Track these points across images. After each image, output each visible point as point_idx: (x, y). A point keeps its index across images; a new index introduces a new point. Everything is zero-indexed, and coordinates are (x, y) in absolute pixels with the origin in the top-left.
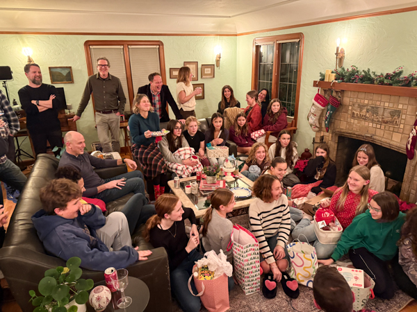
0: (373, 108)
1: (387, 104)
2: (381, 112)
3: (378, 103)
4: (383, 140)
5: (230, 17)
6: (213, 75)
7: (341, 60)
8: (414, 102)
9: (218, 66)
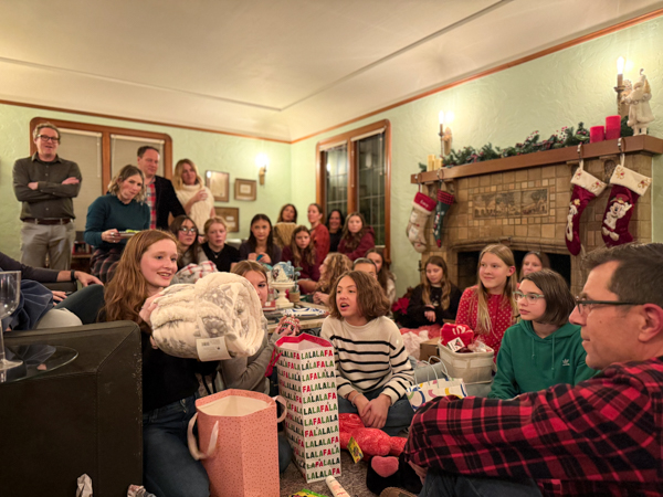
0: (505, 195)
1: (525, 185)
2: (517, 199)
3: (511, 186)
4: (528, 240)
5: (280, 110)
6: (253, 196)
7: (447, 143)
8: (562, 170)
9: (262, 183)
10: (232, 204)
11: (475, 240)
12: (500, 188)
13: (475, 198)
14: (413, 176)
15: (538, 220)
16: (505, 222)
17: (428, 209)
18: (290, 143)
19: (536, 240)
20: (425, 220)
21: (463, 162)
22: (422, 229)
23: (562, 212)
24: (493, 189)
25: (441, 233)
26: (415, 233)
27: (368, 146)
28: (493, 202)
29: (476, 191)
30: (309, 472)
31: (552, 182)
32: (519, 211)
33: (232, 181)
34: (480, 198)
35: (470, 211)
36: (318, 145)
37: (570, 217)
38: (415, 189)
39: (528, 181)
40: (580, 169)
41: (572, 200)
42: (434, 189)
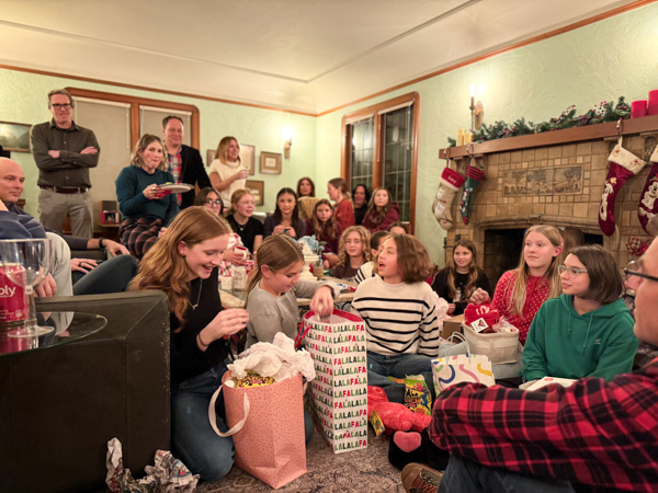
0: (537, 172)
2: (549, 175)
4: (560, 218)
5: (306, 82)
6: (278, 169)
7: (478, 117)
8: (600, 147)
9: (287, 157)
10: (257, 177)
11: (503, 218)
12: (532, 165)
13: (505, 175)
14: (441, 151)
15: (570, 199)
16: (536, 199)
17: (455, 185)
18: (316, 116)
19: (568, 219)
20: (452, 196)
21: (494, 137)
22: (449, 205)
23: (596, 190)
24: (525, 165)
25: (469, 210)
26: (441, 209)
27: (396, 119)
28: (525, 179)
29: (507, 167)
30: (336, 443)
31: (588, 159)
32: (551, 188)
33: (258, 154)
34: (510, 174)
35: (500, 188)
36: (345, 118)
37: (605, 196)
38: (443, 164)
39: (561, 158)
40: (619, 146)
41: (608, 178)
42: (463, 164)
